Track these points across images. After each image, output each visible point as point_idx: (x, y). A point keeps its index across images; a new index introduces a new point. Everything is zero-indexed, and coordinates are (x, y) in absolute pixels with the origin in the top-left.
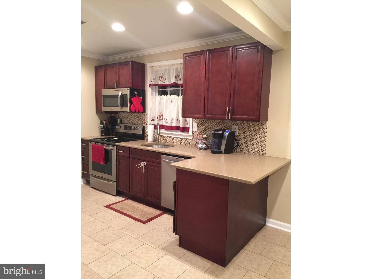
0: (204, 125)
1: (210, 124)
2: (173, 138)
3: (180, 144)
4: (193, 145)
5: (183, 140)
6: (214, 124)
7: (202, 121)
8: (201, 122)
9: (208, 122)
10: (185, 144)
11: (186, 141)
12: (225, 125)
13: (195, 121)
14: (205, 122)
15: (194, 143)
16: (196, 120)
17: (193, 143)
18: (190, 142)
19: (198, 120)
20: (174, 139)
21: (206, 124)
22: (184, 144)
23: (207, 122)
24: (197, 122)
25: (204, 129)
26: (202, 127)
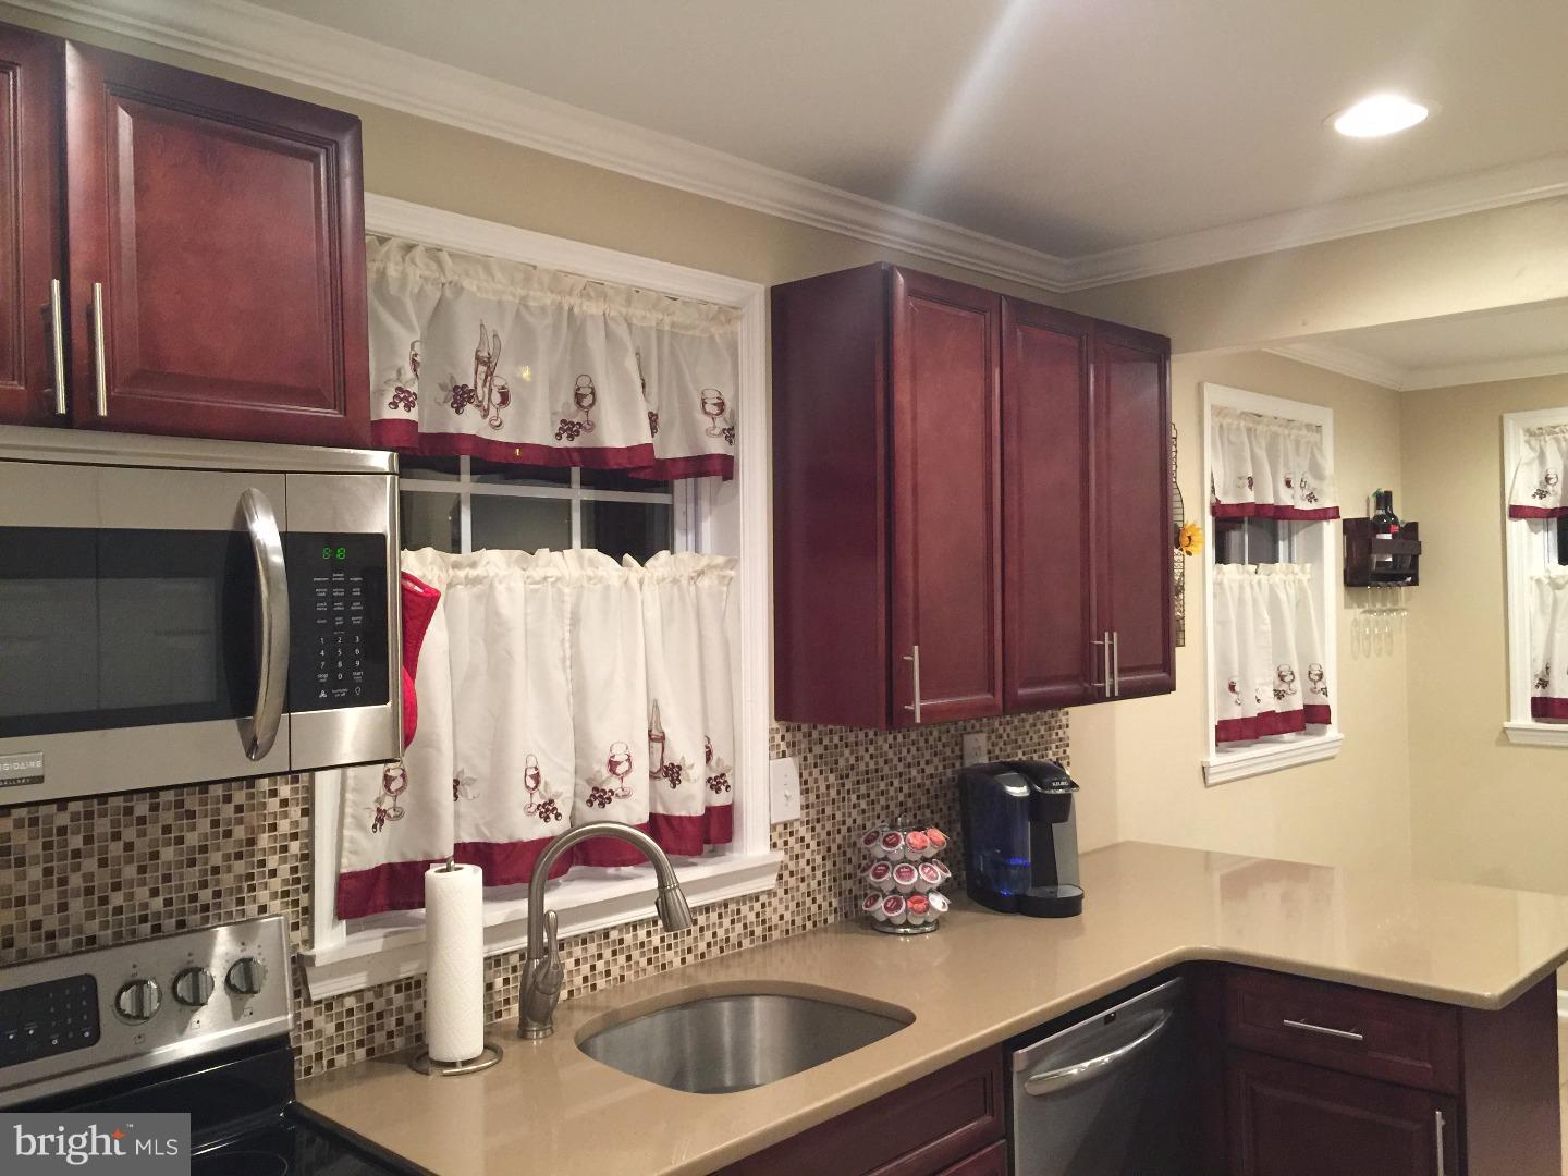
0: (836, 762)
1: (867, 751)
2: (614, 935)
3: (683, 961)
4: (776, 934)
5: (701, 920)
6: (886, 747)
7: (821, 741)
8: (818, 749)
9: (857, 737)
10: (722, 950)
11: (726, 922)
12: (931, 741)
13: (783, 746)
14: (836, 739)
15: (781, 917)
16: (788, 736)
17: (775, 919)
18: (751, 917)
19: (799, 736)
20: (628, 938)
21: (847, 752)
22: (715, 950)
23: (852, 739)
24: (793, 755)
25: (833, 792)
26: (826, 779)
